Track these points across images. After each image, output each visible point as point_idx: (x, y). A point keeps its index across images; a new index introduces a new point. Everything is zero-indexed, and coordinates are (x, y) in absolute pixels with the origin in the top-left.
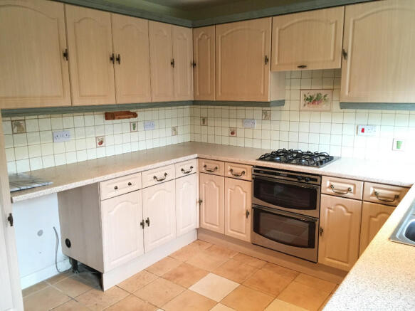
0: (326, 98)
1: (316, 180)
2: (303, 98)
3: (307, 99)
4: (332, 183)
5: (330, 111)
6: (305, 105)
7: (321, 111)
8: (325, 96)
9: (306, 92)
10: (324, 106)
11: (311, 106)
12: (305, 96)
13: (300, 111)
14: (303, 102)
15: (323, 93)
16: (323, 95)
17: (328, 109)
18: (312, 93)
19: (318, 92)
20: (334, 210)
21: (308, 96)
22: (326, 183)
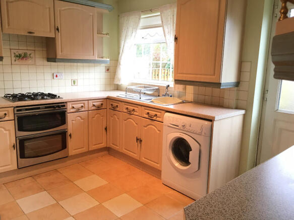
0: (31, 56)
1: (64, 106)
2: (13, 55)
3: (17, 56)
4: (73, 105)
5: (35, 64)
6: (15, 60)
7: (28, 65)
8: (30, 55)
9: (15, 51)
10: (30, 61)
11: (21, 61)
12: (15, 54)
13: (12, 64)
14: (13, 59)
15: (29, 52)
16: (28, 54)
17: (33, 63)
18: (21, 52)
19: (25, 51)
20: (75, 121)
21: (17, 54)
22: (69, 106)
